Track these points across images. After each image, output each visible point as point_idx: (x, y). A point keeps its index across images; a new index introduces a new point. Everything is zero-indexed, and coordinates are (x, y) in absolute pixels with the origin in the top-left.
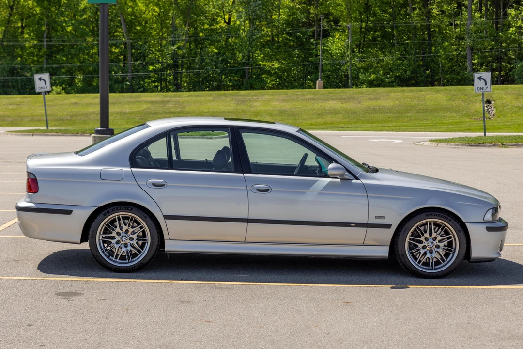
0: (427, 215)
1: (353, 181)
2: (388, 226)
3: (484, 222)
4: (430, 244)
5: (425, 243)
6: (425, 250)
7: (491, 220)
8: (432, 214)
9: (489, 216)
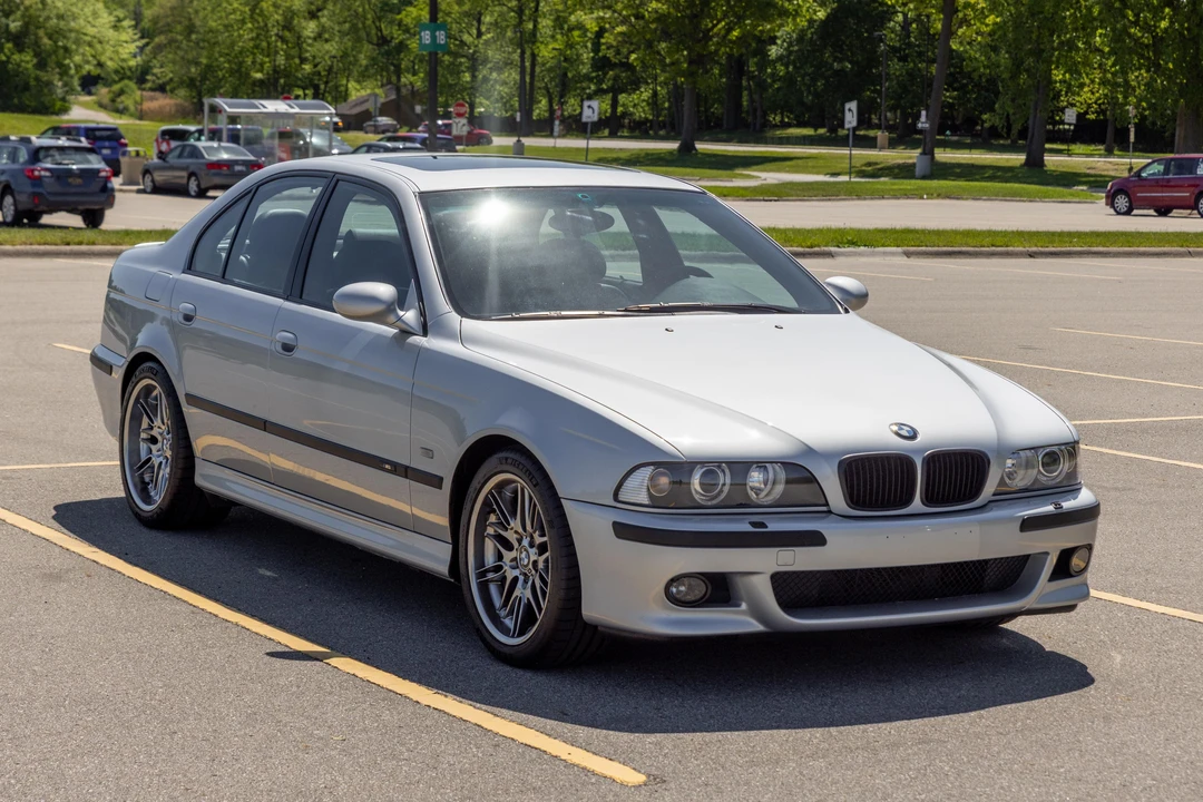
0: (502, 461)
1: (411, 339)
2: (438, 482)
3: (617, 504)
4: (524, 554)
5: (517, 551)
6: (516, 573)
7: (646, 502)
8: (509, 461)
9: (637, 489)
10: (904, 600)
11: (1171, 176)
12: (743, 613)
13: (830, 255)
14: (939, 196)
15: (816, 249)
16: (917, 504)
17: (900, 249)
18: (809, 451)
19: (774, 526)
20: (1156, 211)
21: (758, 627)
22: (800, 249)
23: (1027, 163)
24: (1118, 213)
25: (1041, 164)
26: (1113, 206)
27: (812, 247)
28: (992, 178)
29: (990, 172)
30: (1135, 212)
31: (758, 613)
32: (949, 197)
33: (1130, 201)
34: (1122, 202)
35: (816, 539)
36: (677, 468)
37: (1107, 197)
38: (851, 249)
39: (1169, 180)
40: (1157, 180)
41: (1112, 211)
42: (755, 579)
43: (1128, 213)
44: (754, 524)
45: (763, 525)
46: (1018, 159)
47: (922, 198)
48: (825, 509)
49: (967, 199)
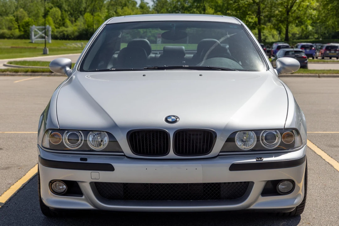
7: (48, 147)
10: (172, 199)
12: (84, 200)
16: (172, 154)
19: (92, 160)
31: (91, 201)
35: (110, 168)
42: (84, 184)
44: (82, 159)
45: (86, 159)
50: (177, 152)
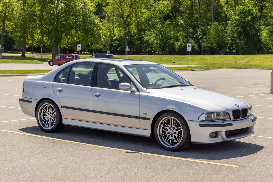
0: (167, 114)
1: (136, 93)
2: (149, 119)
3: (198, 121)
4: (172, 131)
5: (169, 131)
6: (169, 134)
7: (205, 120)
8: (170, 114)
9: (203, 118)
11: (61, 58)
12: (220, 138)
13: (26, 75)
14: (10, 63)
15: (23, 74)
17: (39, 74)
18: (228, 109)
19: (226, 123)
20: (58, 65)
21: (222, 141)
22: (20, 74)
23: (22, 56)
24: (51, 66)
25: (25, 56)
26: (49, 64)
27: (22, 74)
28: (16, 59)
29: (15, 58)
30: (54, 65)
31: (222, 138)
32: (12, 63)
33: (53, 63)
34: (51, 63)
35: (231, 125)
36: (209, 114)
37: (48, 62)
38: (30, 74)
39: (61, 59)
40: (58, 59)
41: (49, 65)
42: (222, 132)
43: (53, 66)
44: (223, 123)
46: (20, 55)
47: (7, 63)
48: (230, 119)
49: (16, 63)
50: (242, 117)
